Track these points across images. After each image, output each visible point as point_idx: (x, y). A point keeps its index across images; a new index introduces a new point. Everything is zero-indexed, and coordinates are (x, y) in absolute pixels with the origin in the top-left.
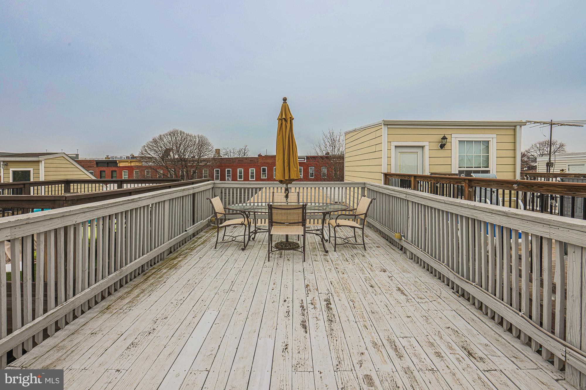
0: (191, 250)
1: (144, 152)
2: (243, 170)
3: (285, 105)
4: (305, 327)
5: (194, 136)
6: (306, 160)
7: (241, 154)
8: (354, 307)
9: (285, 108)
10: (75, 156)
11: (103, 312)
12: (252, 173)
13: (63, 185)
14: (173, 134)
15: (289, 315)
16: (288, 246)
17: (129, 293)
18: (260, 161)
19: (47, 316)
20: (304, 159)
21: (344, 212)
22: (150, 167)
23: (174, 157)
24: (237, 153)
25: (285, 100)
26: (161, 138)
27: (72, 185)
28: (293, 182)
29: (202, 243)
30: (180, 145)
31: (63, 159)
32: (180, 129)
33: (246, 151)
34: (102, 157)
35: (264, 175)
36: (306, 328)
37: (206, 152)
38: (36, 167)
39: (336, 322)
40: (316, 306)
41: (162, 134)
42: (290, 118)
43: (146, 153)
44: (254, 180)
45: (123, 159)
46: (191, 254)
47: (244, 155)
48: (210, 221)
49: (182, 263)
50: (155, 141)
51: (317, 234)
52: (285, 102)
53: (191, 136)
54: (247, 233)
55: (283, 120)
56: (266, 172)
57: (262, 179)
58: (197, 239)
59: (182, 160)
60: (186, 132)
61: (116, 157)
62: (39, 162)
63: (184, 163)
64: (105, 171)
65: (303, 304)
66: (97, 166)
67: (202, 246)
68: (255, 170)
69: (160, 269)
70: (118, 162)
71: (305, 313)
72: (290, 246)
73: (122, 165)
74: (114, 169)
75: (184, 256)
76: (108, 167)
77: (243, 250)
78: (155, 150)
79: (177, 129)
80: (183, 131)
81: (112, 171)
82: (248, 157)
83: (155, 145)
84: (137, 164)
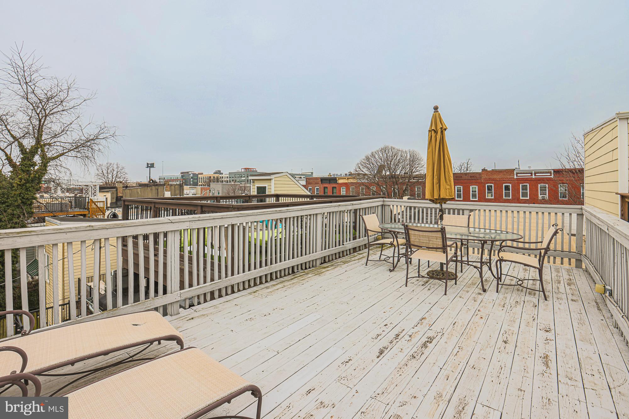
0: (345, 263)
1: (358, 169)
2: (462, 188)
3: (435, 114)
4: (381, 352)
5: (404, 151)
6: (553, 175)
7: (463, 169)
8: (456, 354)
9: (437, 118)
10: (310, 174)
11: (250, 294)
12: (474, 191)
13: (275, 198)
14: (384, 150)
15: (377, 337)
16: (440, 275)
17: (274, 285)
18: (484, 176)
19: (212, 284)
20: (550, 173)
21: (515, 244)
22: (363, 184)
23: (385, 174)
24: (458, 168)
25: (436, 108)
26: (373, 155)
27: (280, 198)
28: (448, 202)
29: (359, 259)
30: (391, 162)
31: (286, 177)
32: (390, 145)
33: (468, 166)
34: (326, 175)
35: (490, 195)
36: (381, 354)
37: (418, 168)
38: (269, 184)
39: (418, 360)
40: (412, 339)
41: (374, 151)
42: (441, 128)
43: (360, 170)
44: (477, 199)
45: (342, 176)
46: (341, 266)
47: (467, 170)
48: (376, 239)
49: (328, 273)
50: (368, 158)
51: (475, 267)
52: (436, 111)
53: (402, 151)
54: (396, 255)
55: (433, 132)
56: (493, 191)
57: (487, 199)
58: (357, 254)
59: (392, 177)
60: (397, 147)
61: (337, 175)
62: (270, 179)
63: (394, 180)
64: (327, 188)
65: (400, 333)
66: (322, 183)
67: (357, 261)
68: (477, 188)
69: (308, 273)
70: (337, 179)
71: (395, 341)
72: (443, 276)
73: (340, 181)
74: (334, 185)
75: (334, 267)
76: (329, 183)
77: (391, 271)
78: (367, 168)
79: (387, 145)
80: (393, 146)
81: (333, 188)
82: (471, 172)
83: (367, 162)
84: (352, 181)
